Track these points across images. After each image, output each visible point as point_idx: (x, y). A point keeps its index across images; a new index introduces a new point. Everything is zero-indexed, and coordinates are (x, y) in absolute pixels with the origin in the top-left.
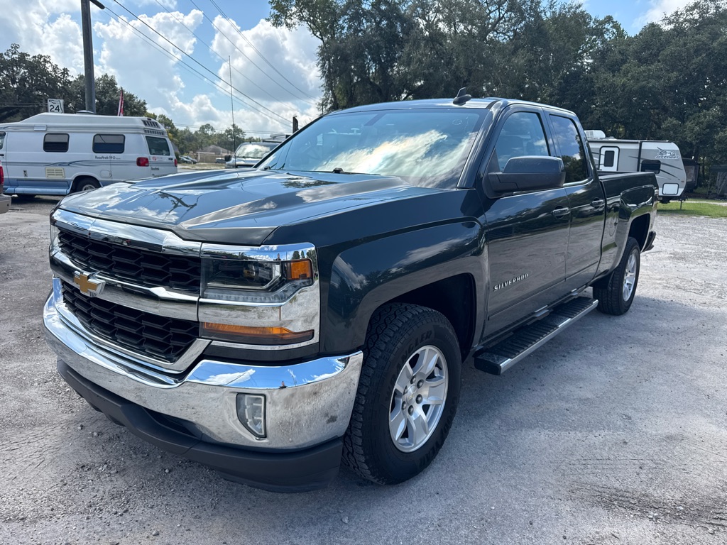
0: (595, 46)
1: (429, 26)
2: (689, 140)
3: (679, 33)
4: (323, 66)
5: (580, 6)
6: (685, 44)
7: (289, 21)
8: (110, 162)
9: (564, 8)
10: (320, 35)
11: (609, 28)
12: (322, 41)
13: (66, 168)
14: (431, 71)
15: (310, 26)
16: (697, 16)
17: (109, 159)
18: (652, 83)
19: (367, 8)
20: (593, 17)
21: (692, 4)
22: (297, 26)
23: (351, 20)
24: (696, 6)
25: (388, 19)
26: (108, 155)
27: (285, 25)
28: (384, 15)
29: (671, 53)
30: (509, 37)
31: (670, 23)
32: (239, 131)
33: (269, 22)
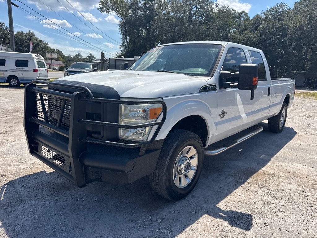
3: (266, 19)
4: (122, 30)
8: (23, 70)
9: (222, 7)
10: (121, 16)
12: (122, 20)
13: (4, 72)
15: (117, 13)
17: (22, 69)
19: (140, 6)
21: (273, 7)
22: (111, 12)
26: (22, 68)
27: (105, 12)
31: (265, 15)
33: (99, 10)
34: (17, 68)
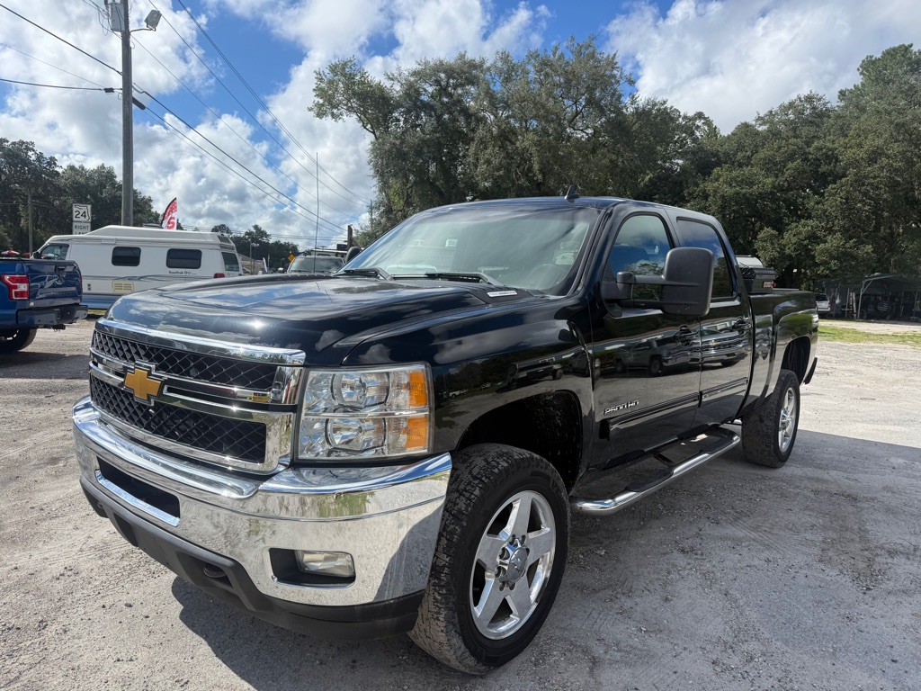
0: (685, 145)
1: (497, 121)
3: (774, 135)
4: (376, 164)
5: (665, 102)
6: (779, 148)
7: (335, 111)
8: (185, 277)
9: (648, 104)
10: (372, 127)
11: (699, 124)
12: (373, 136)
13: (136, 283)
14: (502, 172)
15: (360, 117)
16: (792, 117)
17: (184, 274)
18: (745, 190)
19: (426, 100)
20: (682, 114)
21: (787, 103)
22: (345, 117)
23: (408, 112)
24: (791, 105)
25: (450, 113)
26: (183, 270)
27: (330, 116)
28: (446, 108)
29: (765, 157)
30: (588, 135)
31: (764, 123)
32: (263, 234)
33: (312, 112)
34: (171, 272)
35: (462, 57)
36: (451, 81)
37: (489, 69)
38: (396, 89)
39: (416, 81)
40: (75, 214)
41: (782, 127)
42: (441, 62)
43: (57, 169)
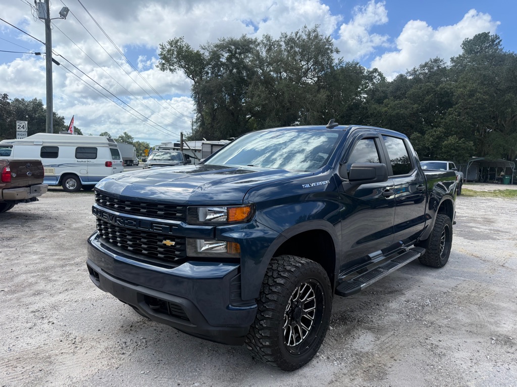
0: (368, 87)
1: (264, 73)
2: (427, 145)
3: (417, 81)
4: (195, 98)
5: (358, 63)
6: (421, 88)
7: (171, 67)
8: (87, 164)
9: (348, 65)
10: (192, 77)
11: (376, 75)
12: (193, 81)
13: (57, 169)
14: (267, 102)
15: (186, 71)
16: (427, 71)
17: (86, 162)
18: (403, 111)
19: (223, 61)
20: (366, 69)
21: (424, 63)
22: (177, 71)
23: (213, 68)
24: (426, 64)
25: (237, 69)
26: (86, 160)
27: (169, 70)
28: (235, 66)
29: (413, 93)
30: (314, 81)
31: (411, 75)
32: (129, 137)
33: (158, 68)
34: (78, 161)
35: (244, 37)
36: (238, 51)
37: (259, 44)
38: (207, 55)
39: (218, 50)
40: (17, 127)
41: (421, 77)
42: (232, 40)
43: (8, 101)
